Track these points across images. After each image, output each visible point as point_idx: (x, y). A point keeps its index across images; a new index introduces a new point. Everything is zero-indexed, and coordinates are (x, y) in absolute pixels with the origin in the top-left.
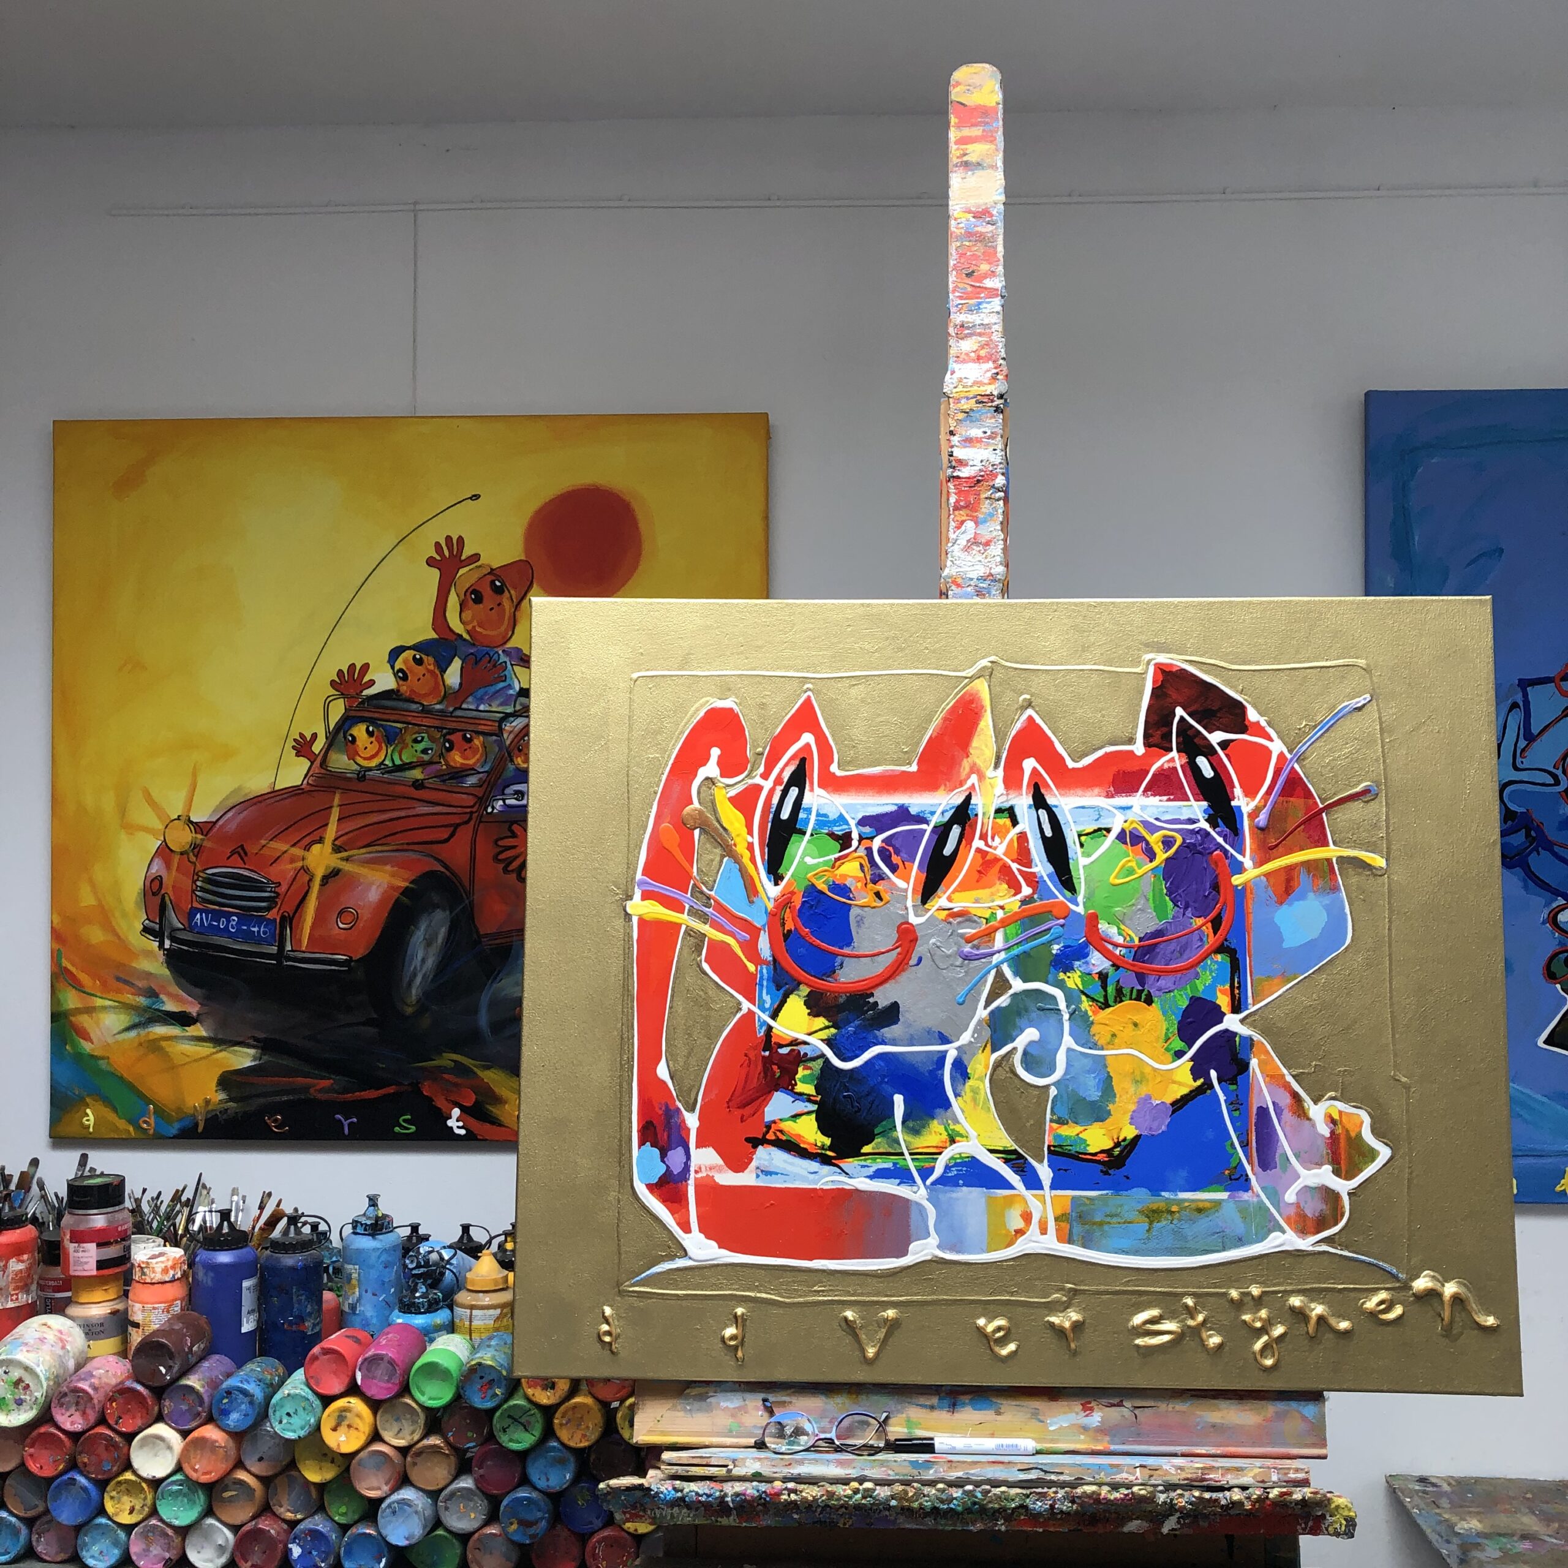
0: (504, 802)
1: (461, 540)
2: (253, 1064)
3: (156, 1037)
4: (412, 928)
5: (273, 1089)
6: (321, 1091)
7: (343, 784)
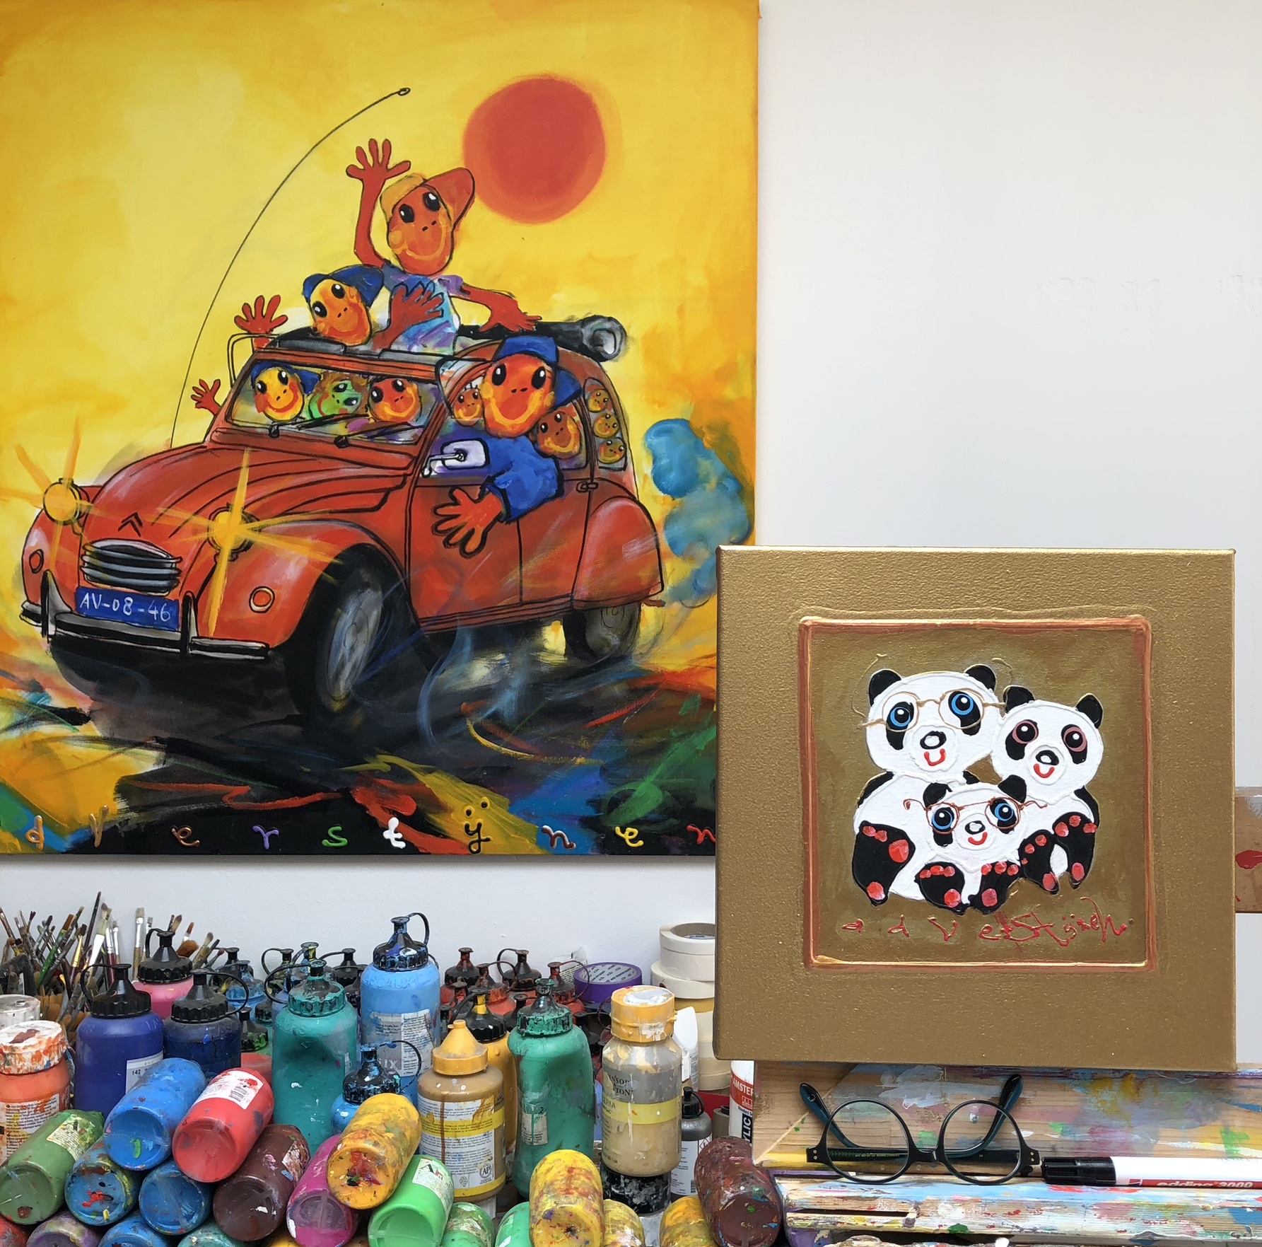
0: (444, 463)
1: (387, 145)
2: (156, 768)
3: (44, 737)
4: (339, 610)
5: (180, 797)
6: (236, 798)
7: (253, 441)
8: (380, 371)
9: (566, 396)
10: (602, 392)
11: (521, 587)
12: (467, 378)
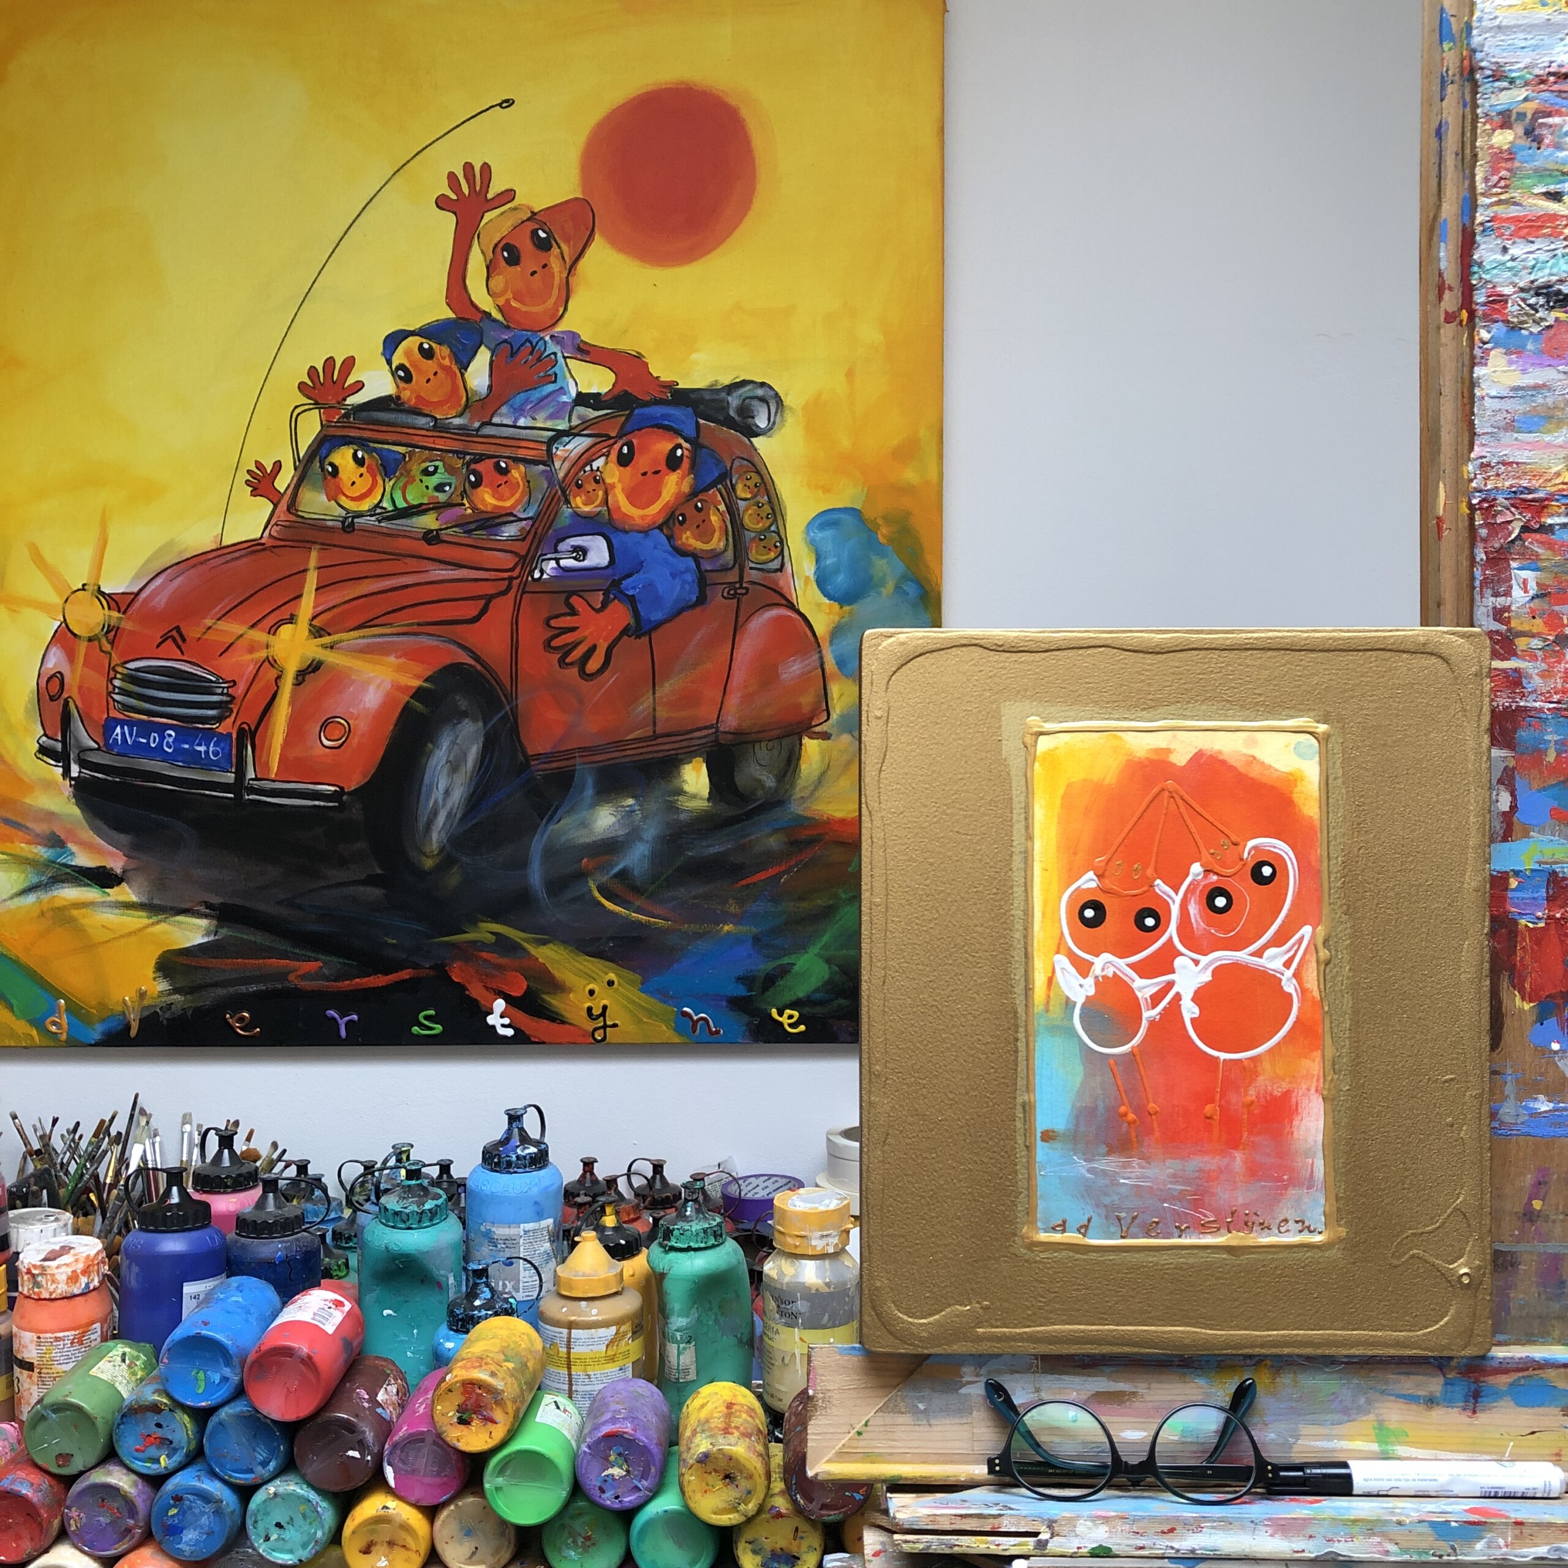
0: (558, 563)
1: (486, 168)
2: (206, 940)
3: (66, 903)
4: (430, 745)
5: (234, 976)
6: (303, 977)
7: (322, 537)
8: (479, 449)
9: (709, 481)
10: (753, 474)
11: (654, 717)
12: (586, 458)
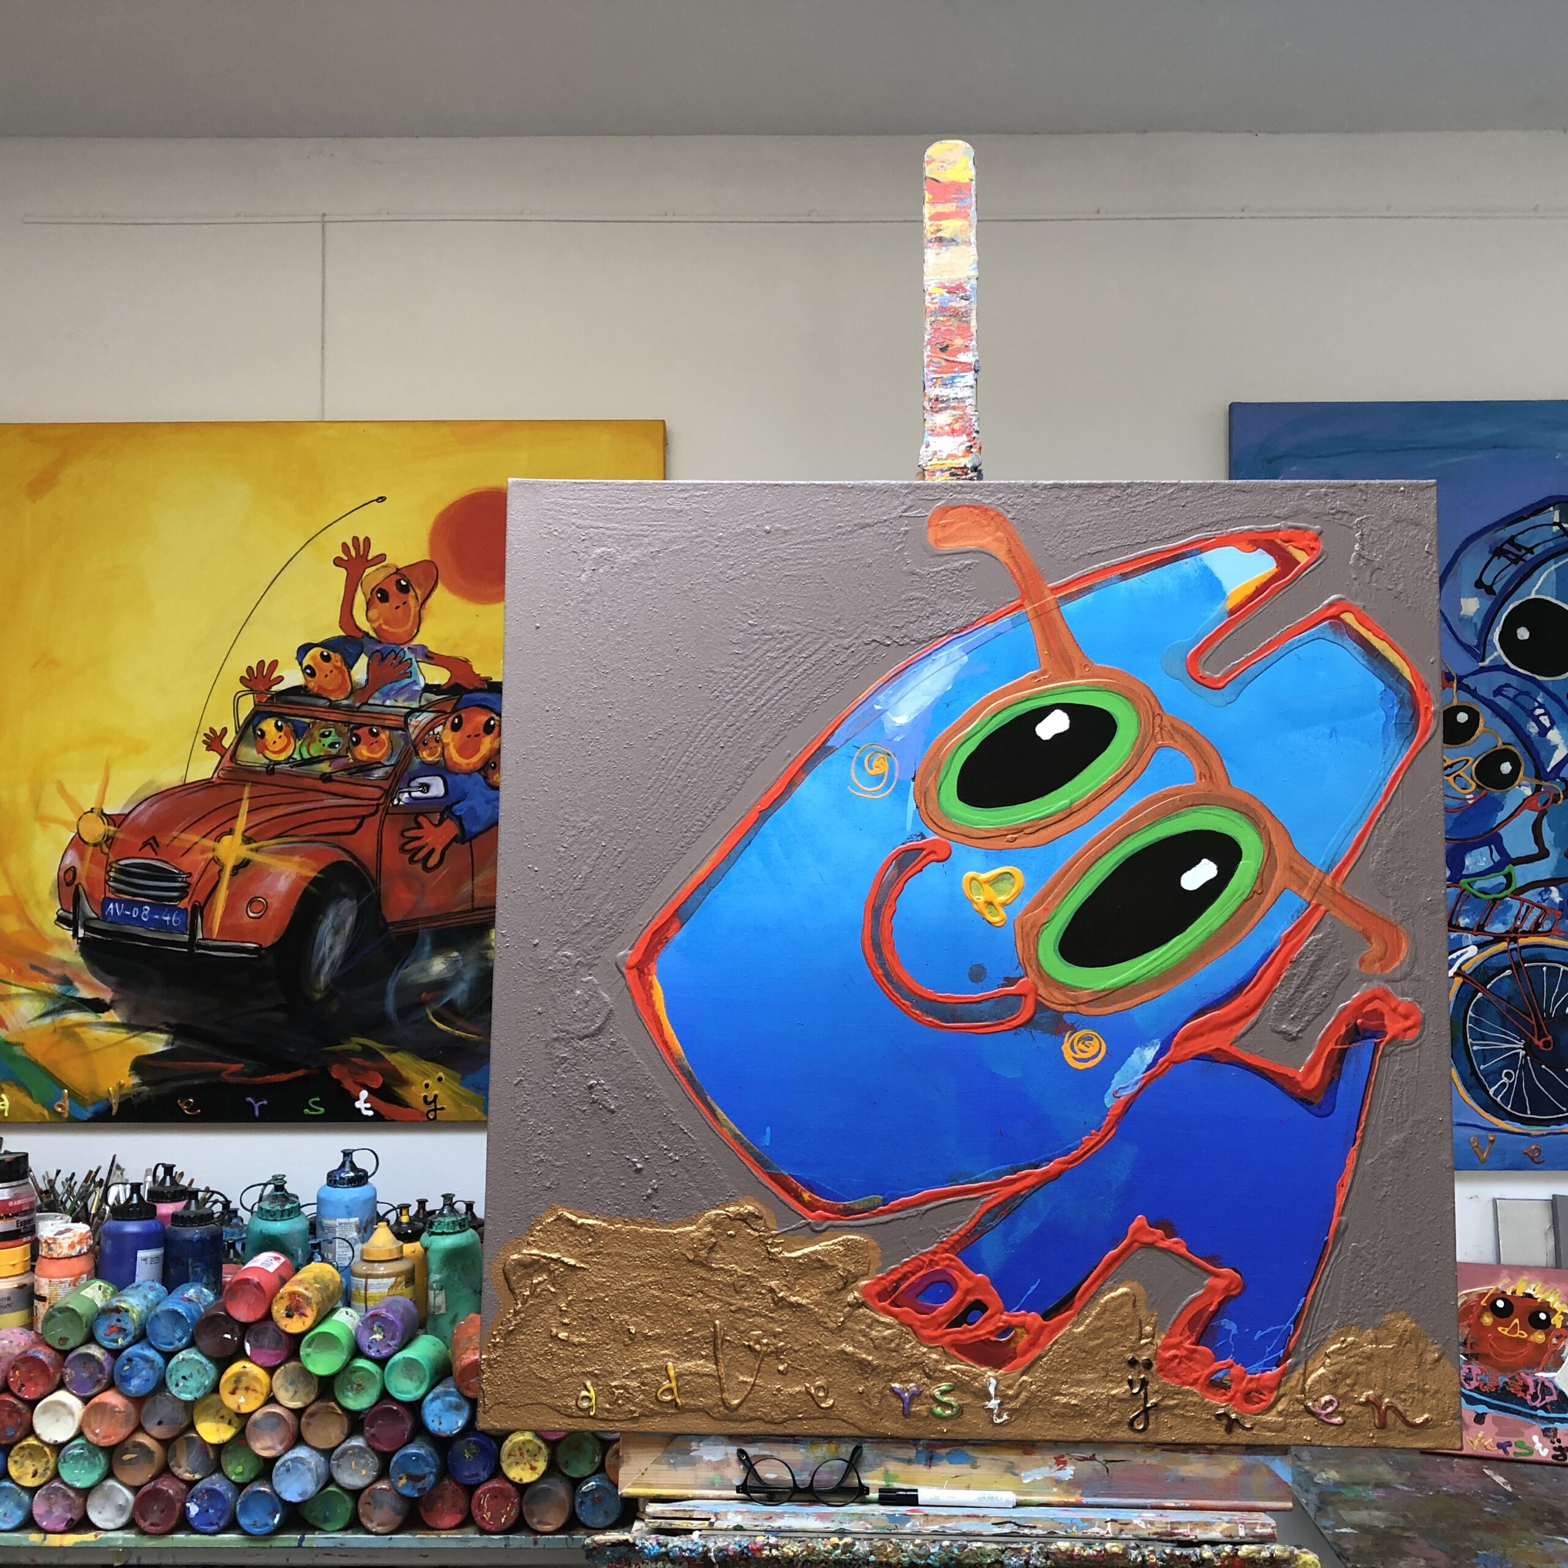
0: (410, 795)
1: (367, 541)
2: (165, 1048)
3: (70, 1023)
5: (184, 1073)
6: (233, 1074)
7: (253, 778)
8: (359, 720)
11: (473, 896)
12: (431, 726)
